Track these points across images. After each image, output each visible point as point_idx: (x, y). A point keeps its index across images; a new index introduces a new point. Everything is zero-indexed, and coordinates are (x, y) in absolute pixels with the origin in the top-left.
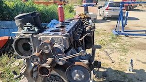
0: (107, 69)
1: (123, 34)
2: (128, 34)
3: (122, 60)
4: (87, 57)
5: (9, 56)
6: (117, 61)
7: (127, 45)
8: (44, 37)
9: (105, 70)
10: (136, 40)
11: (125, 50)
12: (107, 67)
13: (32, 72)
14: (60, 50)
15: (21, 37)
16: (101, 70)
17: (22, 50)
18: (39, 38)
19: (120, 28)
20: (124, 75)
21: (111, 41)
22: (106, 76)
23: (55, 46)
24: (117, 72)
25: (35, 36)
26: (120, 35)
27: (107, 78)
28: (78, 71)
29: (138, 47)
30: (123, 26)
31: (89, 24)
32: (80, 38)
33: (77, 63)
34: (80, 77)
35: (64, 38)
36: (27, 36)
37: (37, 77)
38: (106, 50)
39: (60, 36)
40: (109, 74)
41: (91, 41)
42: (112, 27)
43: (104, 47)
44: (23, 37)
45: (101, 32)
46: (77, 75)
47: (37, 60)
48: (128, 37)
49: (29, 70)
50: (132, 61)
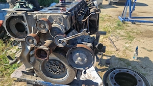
0: (110, 57)
1: (130, 21)
2: (136, 21)
3: (127, 48)
4: (90, 40)
5: (4, 42)
6: (122, 49)
7: (133, 33)
8: (40, 14)
9: (109, 58)
10: (143, 27)
11: (131, 38)
12: (111, 55)
13: (29, 57)
14: (60, 30)
15: (13, 15)
16: (105, 58)
17: (15, 31)
18: (34, 16)
19: (128, 15)
20: (128, 63)
21: (116, 28)
22: (109, 64)
23: (53, 26)
24: (120, 59)
25: (29, 14)
26: (126, 22)
27: (111, 65)
28: (81, 54)
29: (144, 34)
30: (131, 12)
31: (94, 5)
32: (84, 19)
33: (78, 45)
34: (82, 60)
35: (64, 16)
36: (20, 13)
37: (35, 61)
38: (111, 38)
39: (59, 14)
40: (112, 61)
41: (95, 26)
42: (118, 13)
43: (109, 35)
44: (15, 15)
45: (106, 19)
46: (79, 58)
47: (33, 42)
48: (135, 24)
49: (26, 54)
50: (137, 48)
